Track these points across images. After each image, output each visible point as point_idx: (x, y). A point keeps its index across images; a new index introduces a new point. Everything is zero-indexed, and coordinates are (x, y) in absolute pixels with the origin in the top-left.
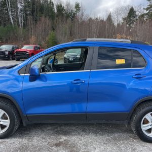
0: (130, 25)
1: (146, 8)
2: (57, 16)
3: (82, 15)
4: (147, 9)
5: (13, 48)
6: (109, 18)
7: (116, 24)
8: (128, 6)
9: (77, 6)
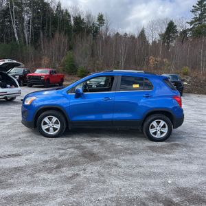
0: (168, 43)
1: (189, 21)
2: (75, 31)
3: (107, 29)
4: (191, 23)
5: (24, 72)
6: (142, 34)
7: (150, 42)
8: (167, 19)
9: (101, 18)
